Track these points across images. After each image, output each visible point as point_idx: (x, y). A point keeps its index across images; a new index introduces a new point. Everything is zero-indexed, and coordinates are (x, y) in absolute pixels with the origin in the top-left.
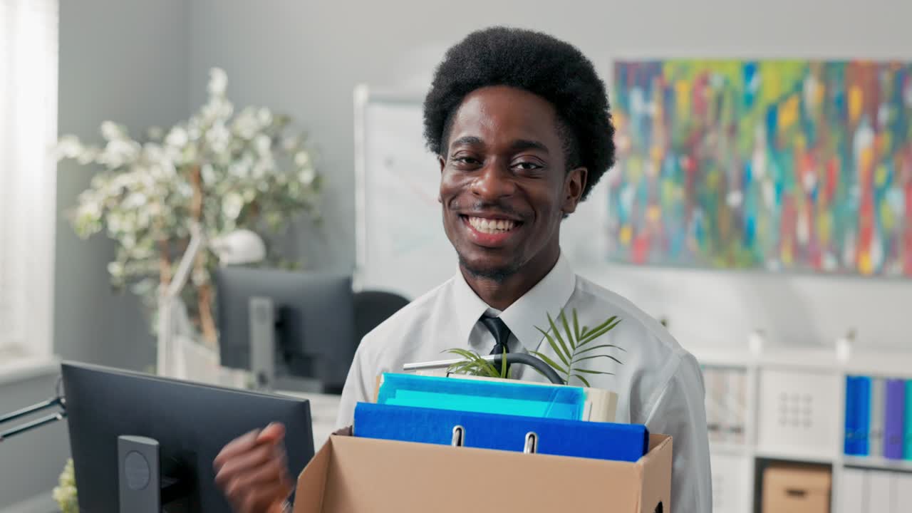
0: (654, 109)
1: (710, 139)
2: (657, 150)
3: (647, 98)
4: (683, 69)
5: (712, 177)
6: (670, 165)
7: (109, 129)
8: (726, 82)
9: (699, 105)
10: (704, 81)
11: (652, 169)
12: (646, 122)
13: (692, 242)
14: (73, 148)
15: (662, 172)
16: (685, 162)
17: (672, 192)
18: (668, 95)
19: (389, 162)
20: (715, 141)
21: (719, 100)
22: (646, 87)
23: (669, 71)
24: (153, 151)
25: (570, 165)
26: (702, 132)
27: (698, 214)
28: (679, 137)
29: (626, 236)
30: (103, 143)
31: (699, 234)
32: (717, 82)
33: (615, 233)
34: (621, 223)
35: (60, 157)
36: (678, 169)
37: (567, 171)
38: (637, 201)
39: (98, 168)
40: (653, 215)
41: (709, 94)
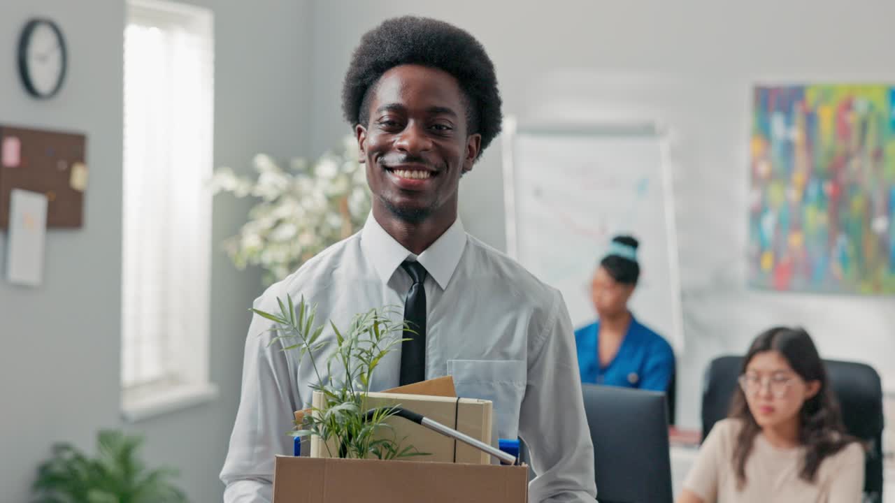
0: (796, 134)
1: (854, 164)
2: (799, 176)
3: (789, 123)
4: (826, 94)
5: (857, 203)
6: (813, 191)
7: (263, 162)
8: (871, 107)
9: (843, 130)
10: (848, 106)
11: (794, 195)
12: (788, 147)
13: (836, 268)
14: (229, 182)
15: (805, 197)
16: (828, 188)
17: (816, 218)
18: (811, 120)
19: (538, 193)
20: (860, 166)
21: (864, 126)
22: (787, 111)
23: (811, 96)
24: (304, 183)
25: (470, 132)
26: (847, 157)
27: (842, 240)
28: (822, 162)
29: (767, 262)
30: (255, 176)
31: (844, 260)
32: (861, 106)
33: (756, 260)
34: (762, 250)
35: (217, 190)
36: (821, 194)
37: (468, 136)
38: (778, 227)
39: (254, 201)
40: (795, 240)
41: (853, 119)
